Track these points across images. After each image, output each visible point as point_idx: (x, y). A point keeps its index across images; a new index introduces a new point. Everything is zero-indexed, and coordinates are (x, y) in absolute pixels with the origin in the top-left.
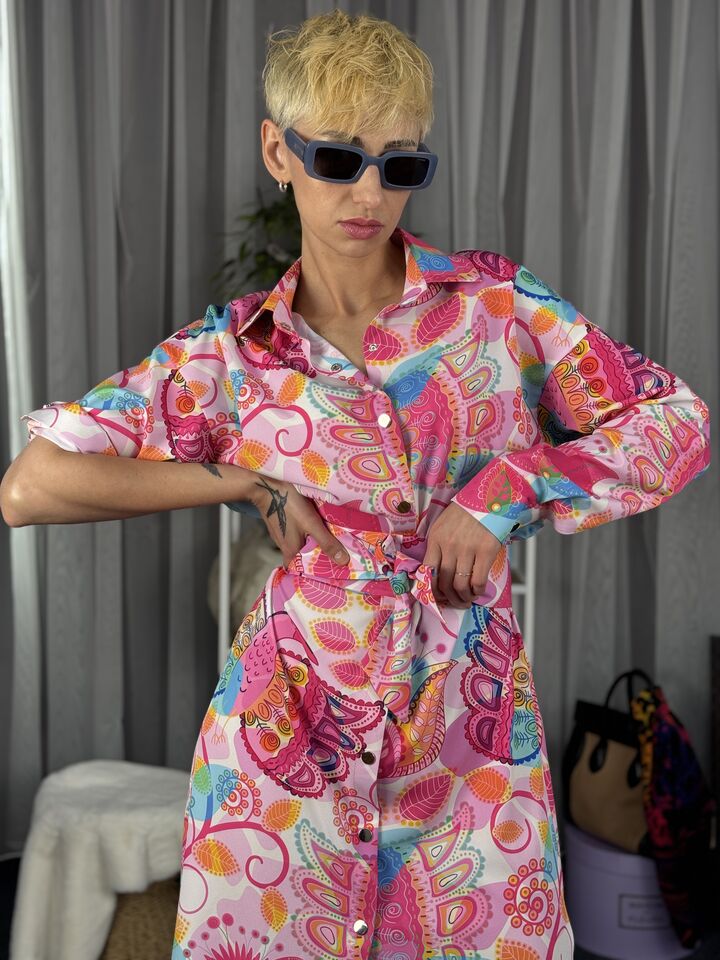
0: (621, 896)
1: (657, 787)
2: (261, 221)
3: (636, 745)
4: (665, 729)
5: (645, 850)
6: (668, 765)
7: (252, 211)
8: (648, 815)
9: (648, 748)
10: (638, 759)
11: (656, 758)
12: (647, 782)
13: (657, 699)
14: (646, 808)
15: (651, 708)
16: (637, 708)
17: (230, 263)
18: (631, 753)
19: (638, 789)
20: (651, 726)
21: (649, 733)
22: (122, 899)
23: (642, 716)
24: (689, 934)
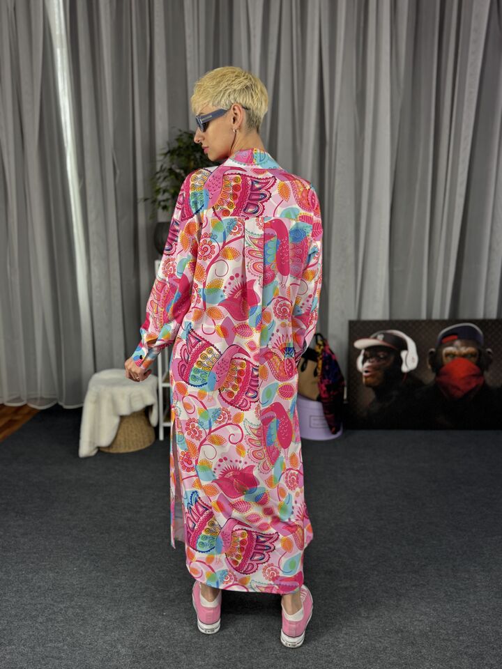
0: (311, 416)
1: (323, 377)
2: (169, 155)
3: (317, 361)
4: (327, 355)
5: (319, 399)
6: (327, 368)
7: (166, 151)
8: (319, 386)
9: (320, 362)
10: (317, 367)
11: (323, 366)
12: (319, 374)
13: (325, 344)
14: (318, 384)
15: (322, 347)
16: (317, 347)
17: (157, 173)
18: (315, 364)
19: (317, 378)
20: (321, 354)
21: (321, 357)
22: (122, 418)
23: (319, 350)
24: (334, 429)
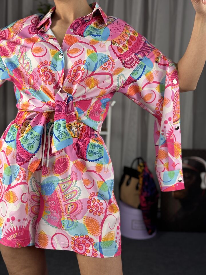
0: (133, 221)
1: (143, 190)
3: (138, 178)
4: (146, 174)
5: (140, 207)
6: (146, 184)
9: (141, 179)
12: (140, 188)
13: (145, 165)
14: (140, 196)
16: (139, 168)
18: (137, 181)
19: (138, 191)
21: (142, 175)
24: (150, 231)
